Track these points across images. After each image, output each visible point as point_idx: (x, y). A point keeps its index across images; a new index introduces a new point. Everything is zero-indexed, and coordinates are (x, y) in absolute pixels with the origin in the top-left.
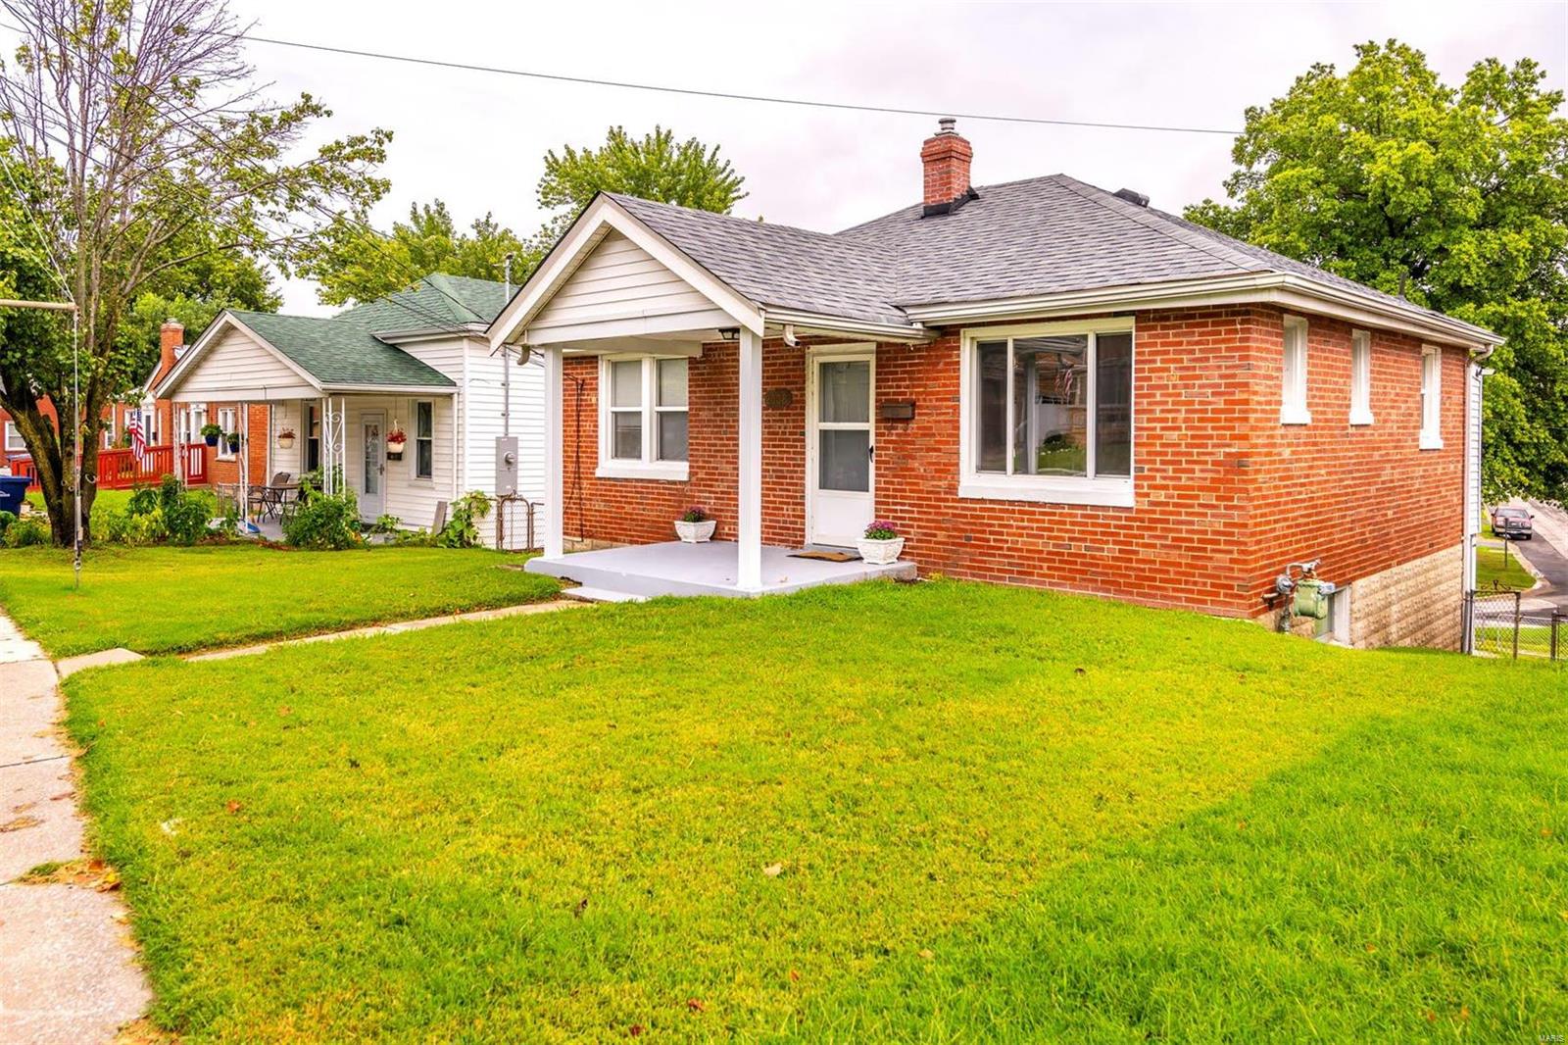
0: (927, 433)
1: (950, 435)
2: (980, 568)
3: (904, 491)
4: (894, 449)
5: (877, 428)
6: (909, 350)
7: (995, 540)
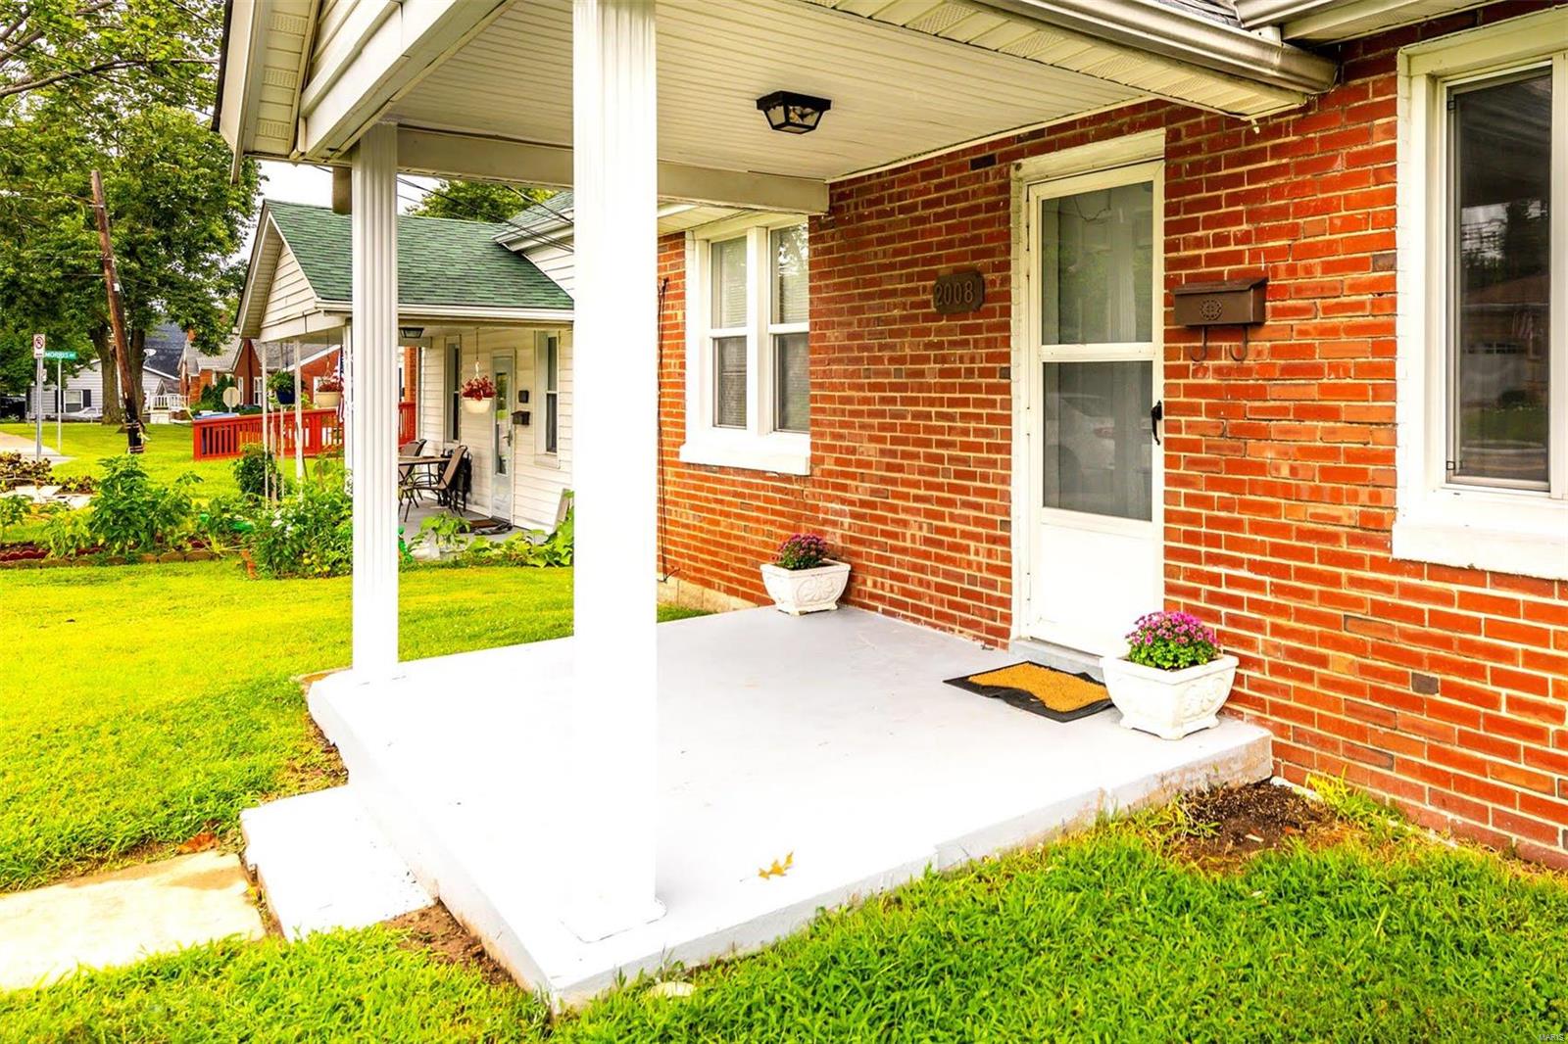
0: (1297, 364)
1: (1364, 370)
2: (1463, 784)
3: (1236, 525)
4: (1212, 411)
5: (1169, 354)
6: (1251, 137)
7: (1514, 704)
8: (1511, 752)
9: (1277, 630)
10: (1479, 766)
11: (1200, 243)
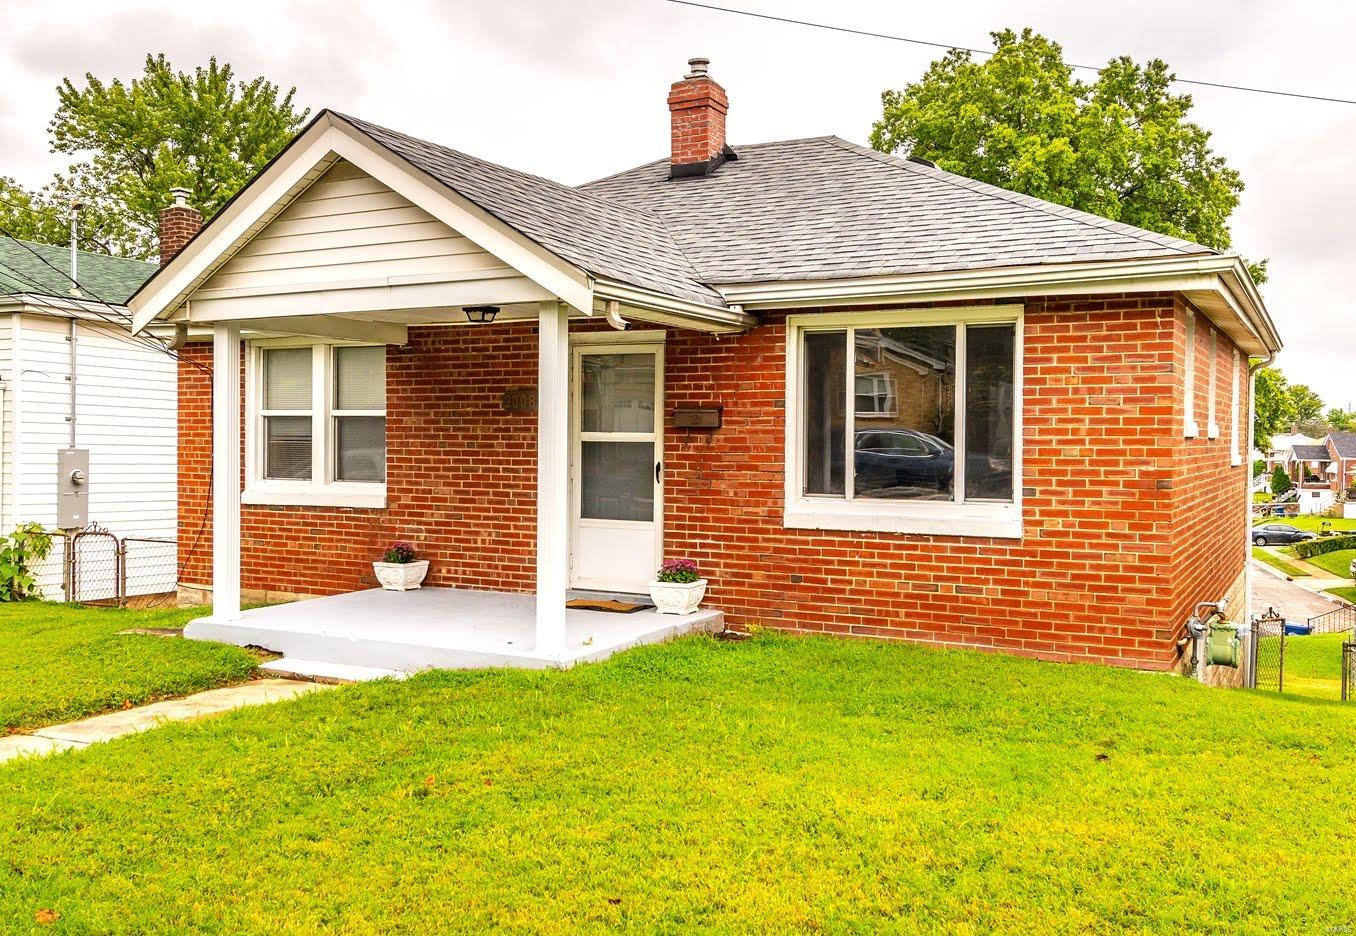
0: (738, 446)
1: (770, 449)
2: (812, 617)
4: (691, 467)
5: (666, 439)
6: (714, 341)
7: (833, 581)
8: (832, 600)
9: (727, 565)
10: (819, 608)
11: (686, 387)
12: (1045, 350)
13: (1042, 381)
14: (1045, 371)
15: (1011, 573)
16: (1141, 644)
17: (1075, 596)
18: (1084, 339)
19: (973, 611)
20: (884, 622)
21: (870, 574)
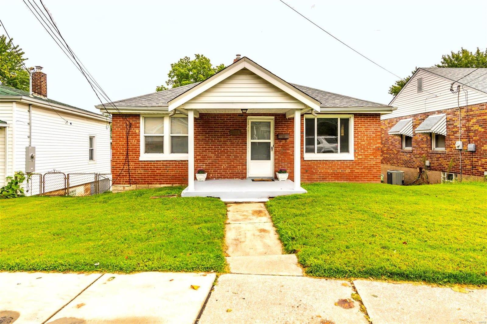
0: (293, 142)
2: (310, 179)
3: (285, 159)
6: (287, 119)
7: (315, 171)
8: (315, 175)
9: (290, 169)
10: (312, 177)
11: (280, 130)
12: (358, 123)
13: (357, 129)
14: (358, 127)
15: (352, 167)
16: (376, 179)
17: (364, 171)
18: (365, 121)
19: (344, 175)
20: (326, 179)
21: (323, 169)
